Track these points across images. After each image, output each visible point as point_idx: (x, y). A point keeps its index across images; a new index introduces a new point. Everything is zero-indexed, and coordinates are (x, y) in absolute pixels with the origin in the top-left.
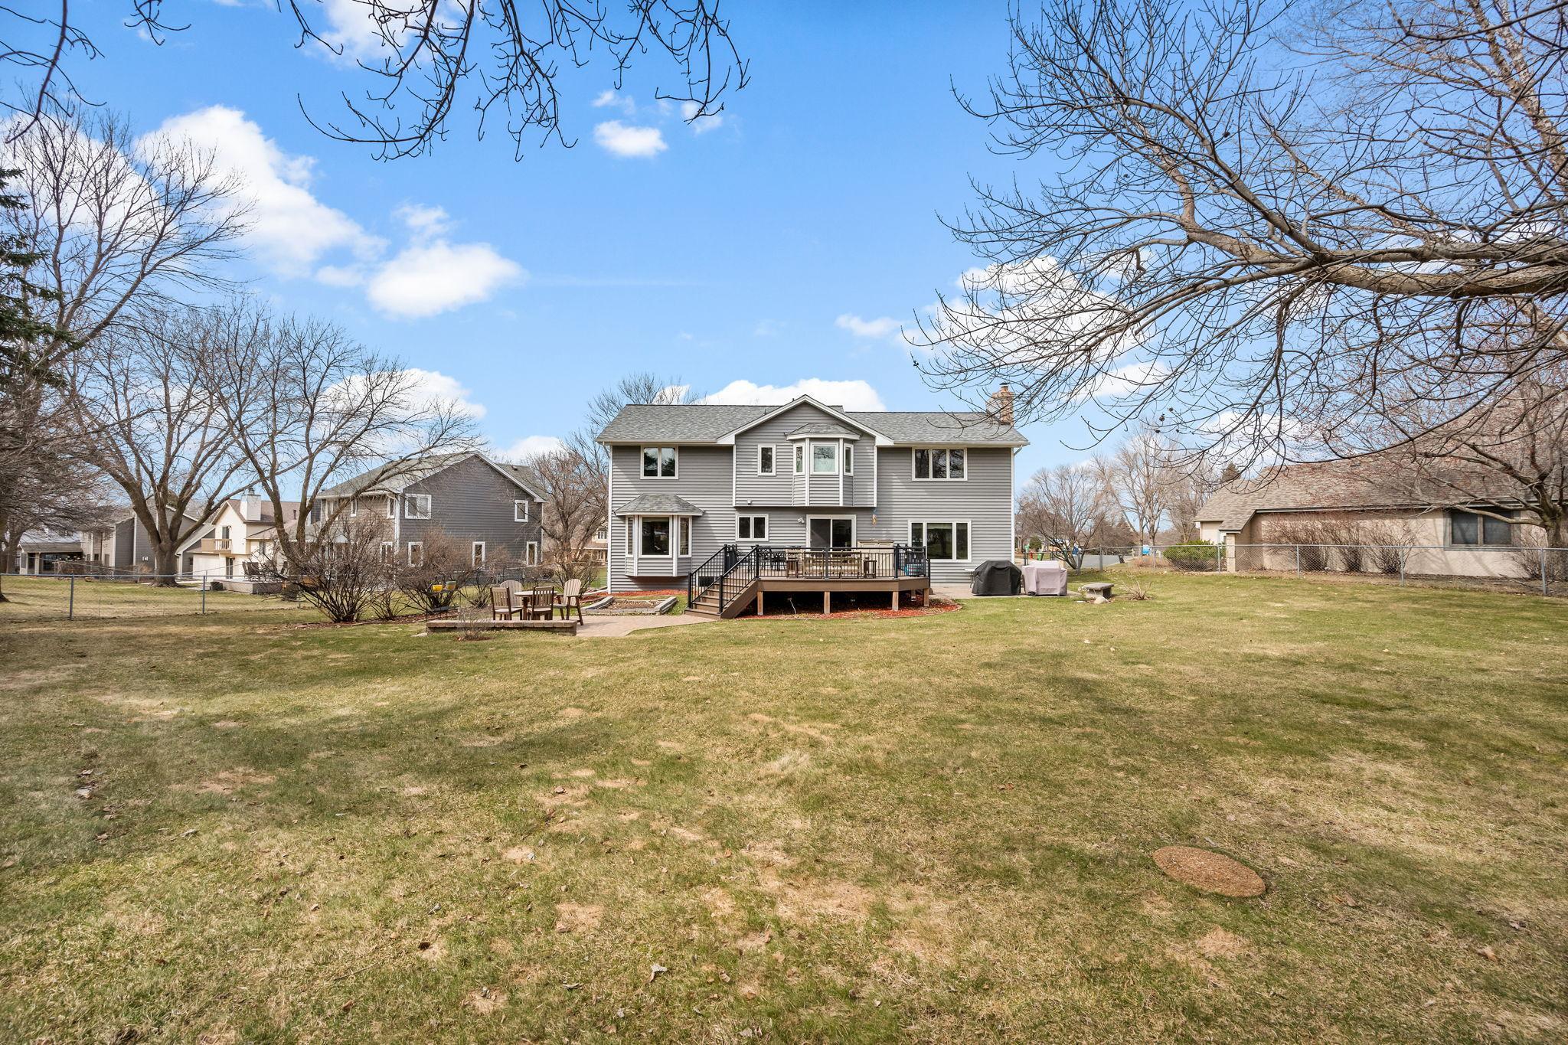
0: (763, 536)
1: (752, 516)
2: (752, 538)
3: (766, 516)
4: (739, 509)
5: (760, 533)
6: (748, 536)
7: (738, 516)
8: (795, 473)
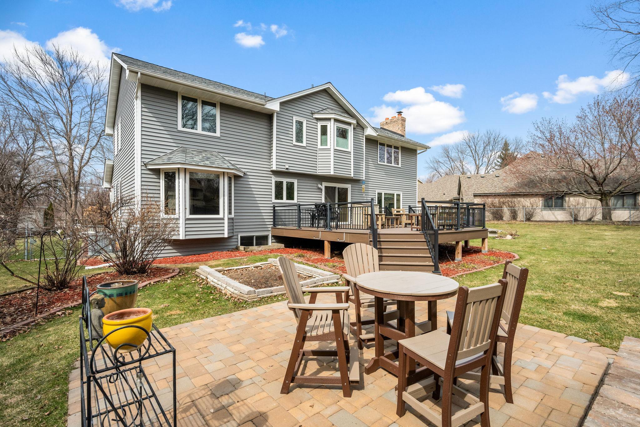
0: (293, 199)
1: (285, 181)
2: (285, 200)
3: (295, 181)
4: (276, 173)
5: (290, 196)
6: (282, 199)
7: (274, 179)
8: (319, 146)
